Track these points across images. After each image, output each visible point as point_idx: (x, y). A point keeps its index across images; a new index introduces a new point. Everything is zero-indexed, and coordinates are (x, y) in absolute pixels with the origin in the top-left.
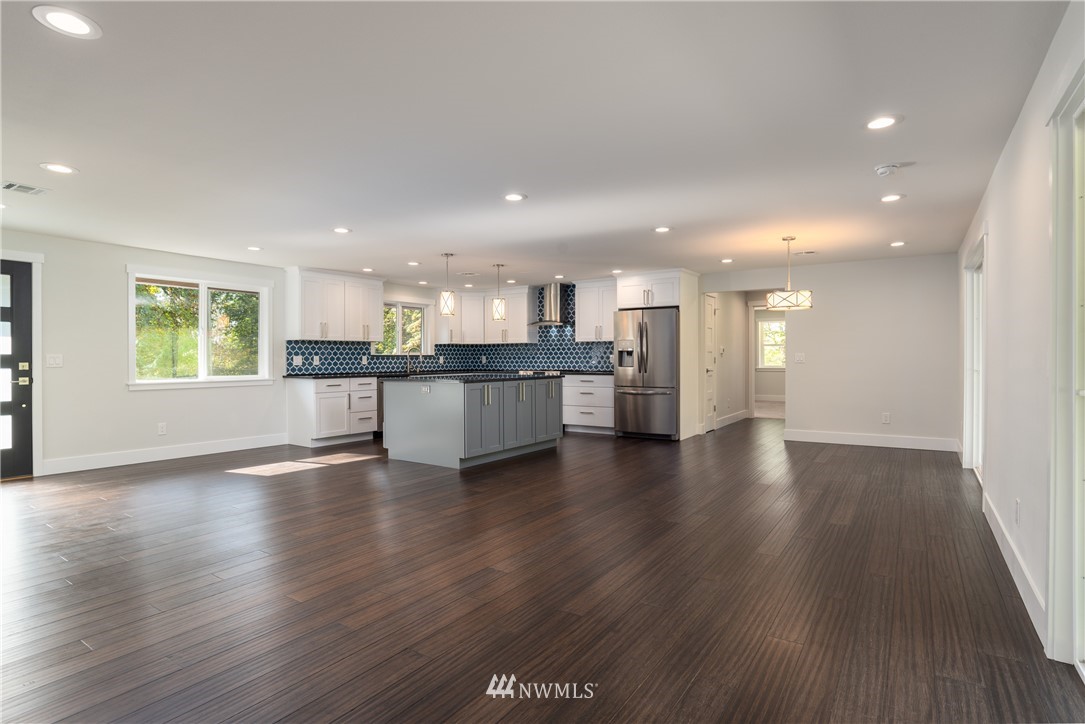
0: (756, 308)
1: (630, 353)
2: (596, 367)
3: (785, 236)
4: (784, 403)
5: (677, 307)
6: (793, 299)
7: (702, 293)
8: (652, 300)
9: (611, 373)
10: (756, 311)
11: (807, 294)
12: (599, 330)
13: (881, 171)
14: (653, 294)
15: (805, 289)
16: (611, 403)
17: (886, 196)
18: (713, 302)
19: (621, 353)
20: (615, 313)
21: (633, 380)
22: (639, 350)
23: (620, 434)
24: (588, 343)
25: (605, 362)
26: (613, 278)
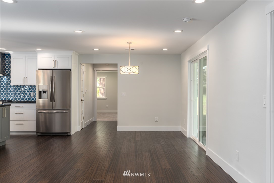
0: (97, 71)
1: (45, 92)
2: (23, 99)
3: (128, 41)
4: (117, 113)
5: (70, 70)
6: (132, 69)
7: (80, 63)
8: (57, 66)
9: (35, 102)
10: (97, 72)
11: (137, 67)
12: (25, 79)
13: (185, 20)
14: (57, 62)
15: (136, 66)
16: (34, 118)
17: (176, 30)
18: (83, 68)
19: (40, 92)
20: (37, 71)
21: (44, 106)
22: (51, 90)
23: (39, 134)
24: (17, 86)
25: (28, 96)
26: (36, 53)
